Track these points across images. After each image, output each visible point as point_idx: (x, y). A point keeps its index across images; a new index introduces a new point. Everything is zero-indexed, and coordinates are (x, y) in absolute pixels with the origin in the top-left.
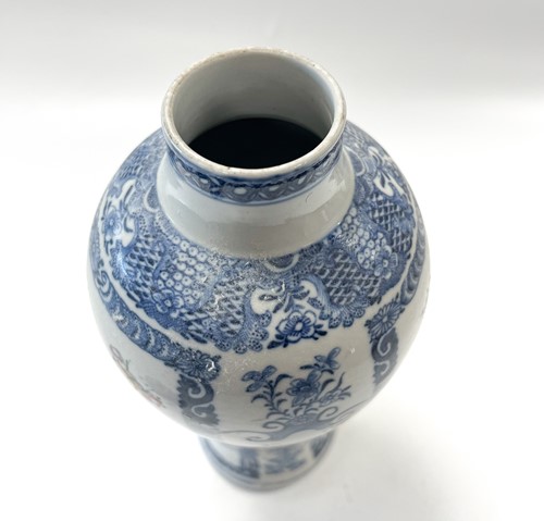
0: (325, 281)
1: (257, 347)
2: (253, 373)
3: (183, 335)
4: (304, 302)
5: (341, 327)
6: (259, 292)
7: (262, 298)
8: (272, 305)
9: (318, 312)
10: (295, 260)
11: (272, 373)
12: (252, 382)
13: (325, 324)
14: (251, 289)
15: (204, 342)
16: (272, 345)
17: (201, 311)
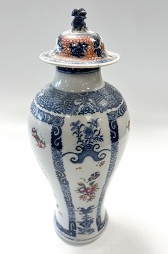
0: (95, 100)
1: (75, 114)
2: (74, 123)
3: (55, 112)
4: (89, 103)
5: (99, 112)
6: (77, 100)
7: (77, 101)
8: (80, 103)
9: (93, 106)
10: (87, 94)
11: (79, 123)
12: (73, 126)
13: (95, 110)
14: (74, 99)
15: (60, 113)
16: (79, 114)
17: (60, 105)
